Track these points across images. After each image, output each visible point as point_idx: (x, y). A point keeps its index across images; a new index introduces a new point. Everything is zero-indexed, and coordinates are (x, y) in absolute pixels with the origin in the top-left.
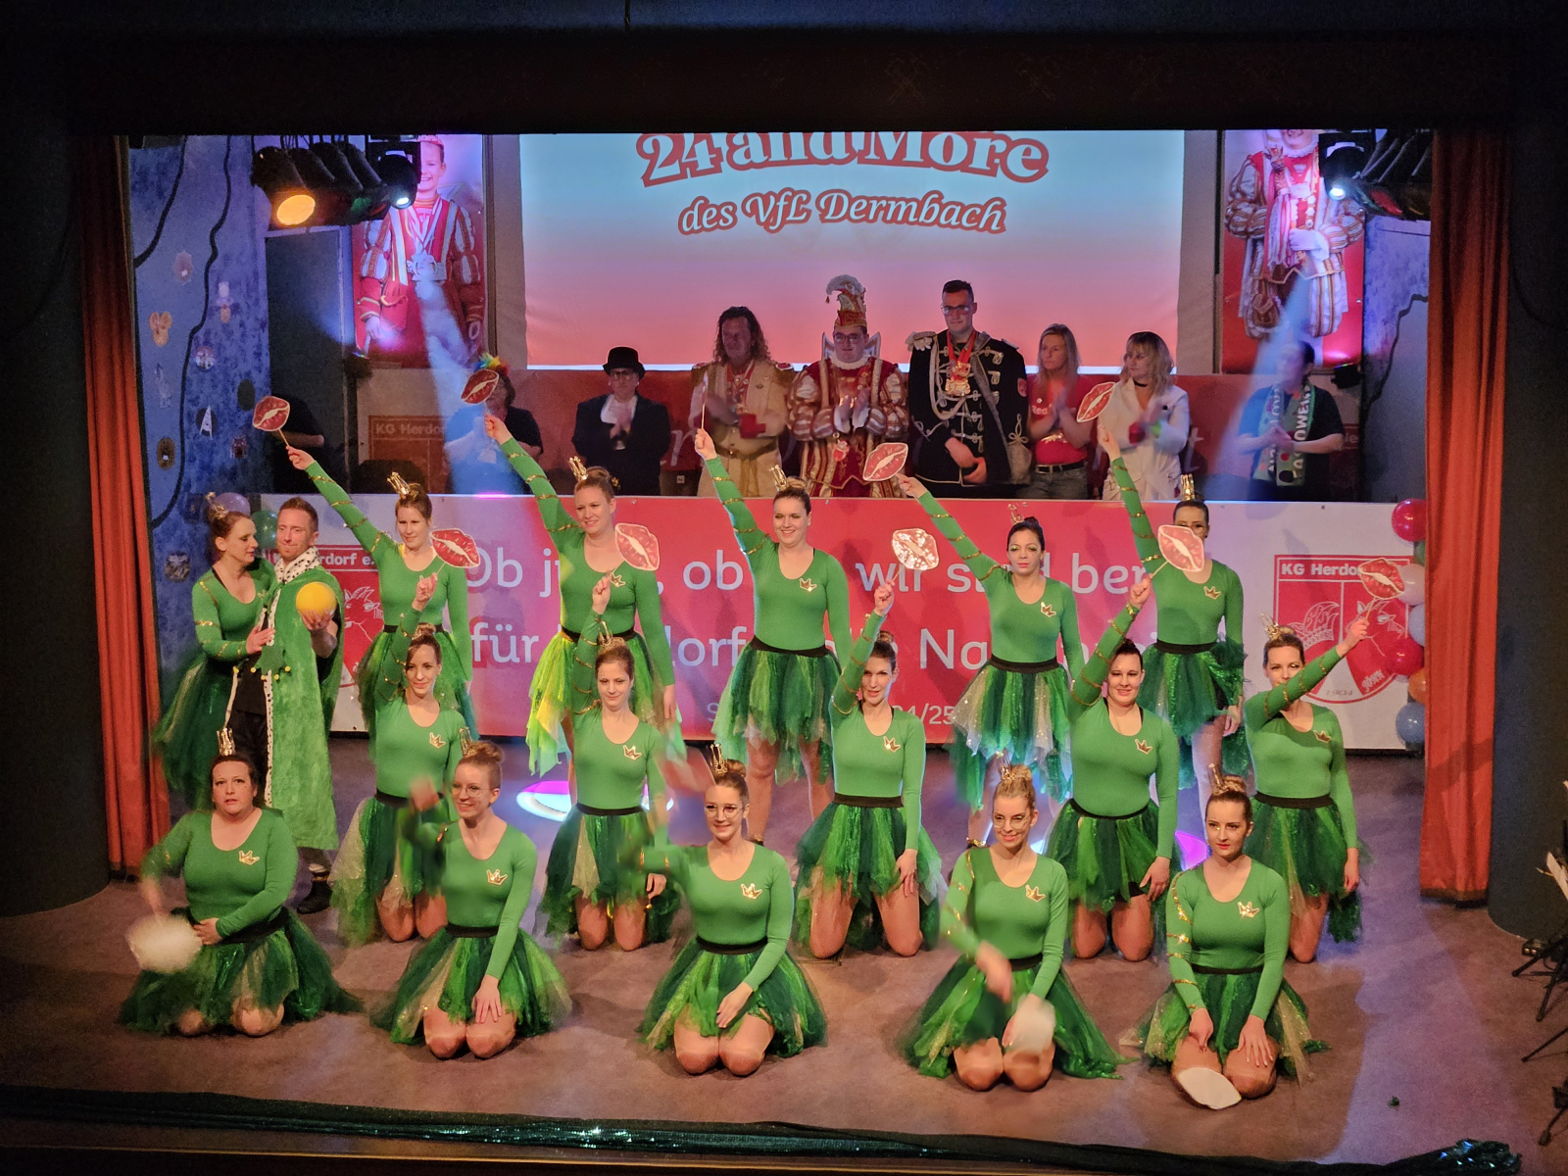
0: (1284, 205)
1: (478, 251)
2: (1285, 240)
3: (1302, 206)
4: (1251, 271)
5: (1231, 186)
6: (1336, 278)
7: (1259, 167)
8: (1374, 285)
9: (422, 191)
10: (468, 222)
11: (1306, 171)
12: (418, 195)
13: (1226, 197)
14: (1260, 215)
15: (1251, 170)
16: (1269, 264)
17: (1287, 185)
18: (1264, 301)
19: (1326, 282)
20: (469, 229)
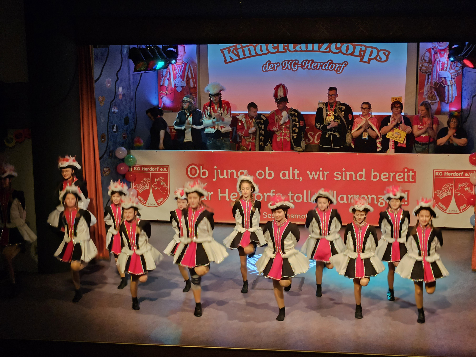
0: (438, 64)
1: (195, 78)
2: (438, 74)
3: (443, 64)
4: (427, 83)
5: (421, 58)
6: (453, 86)
7: (430, 52)
8: (465, 88)
9: (179, 60)
10: (192, 69)
11: (444, 53)
12: (178, 61)
13: (420, 61)
14: (430, 67)
15: (427, 53)
16: (433, 82)
17: (439, 58)
18: (431, 92)
19: (450, 87)
20: (193, 71)
